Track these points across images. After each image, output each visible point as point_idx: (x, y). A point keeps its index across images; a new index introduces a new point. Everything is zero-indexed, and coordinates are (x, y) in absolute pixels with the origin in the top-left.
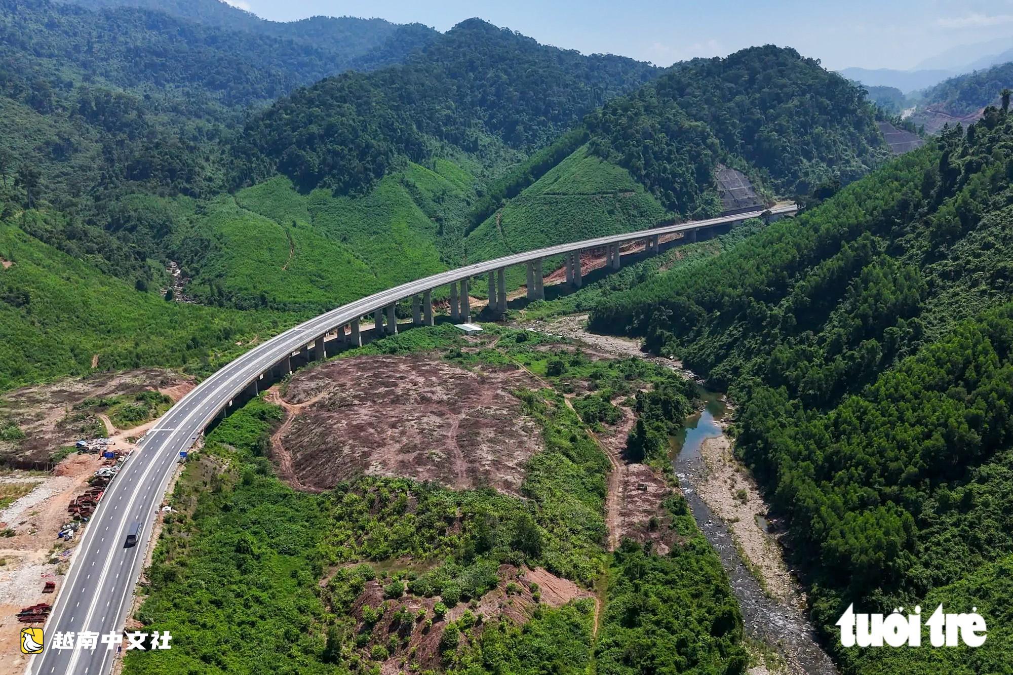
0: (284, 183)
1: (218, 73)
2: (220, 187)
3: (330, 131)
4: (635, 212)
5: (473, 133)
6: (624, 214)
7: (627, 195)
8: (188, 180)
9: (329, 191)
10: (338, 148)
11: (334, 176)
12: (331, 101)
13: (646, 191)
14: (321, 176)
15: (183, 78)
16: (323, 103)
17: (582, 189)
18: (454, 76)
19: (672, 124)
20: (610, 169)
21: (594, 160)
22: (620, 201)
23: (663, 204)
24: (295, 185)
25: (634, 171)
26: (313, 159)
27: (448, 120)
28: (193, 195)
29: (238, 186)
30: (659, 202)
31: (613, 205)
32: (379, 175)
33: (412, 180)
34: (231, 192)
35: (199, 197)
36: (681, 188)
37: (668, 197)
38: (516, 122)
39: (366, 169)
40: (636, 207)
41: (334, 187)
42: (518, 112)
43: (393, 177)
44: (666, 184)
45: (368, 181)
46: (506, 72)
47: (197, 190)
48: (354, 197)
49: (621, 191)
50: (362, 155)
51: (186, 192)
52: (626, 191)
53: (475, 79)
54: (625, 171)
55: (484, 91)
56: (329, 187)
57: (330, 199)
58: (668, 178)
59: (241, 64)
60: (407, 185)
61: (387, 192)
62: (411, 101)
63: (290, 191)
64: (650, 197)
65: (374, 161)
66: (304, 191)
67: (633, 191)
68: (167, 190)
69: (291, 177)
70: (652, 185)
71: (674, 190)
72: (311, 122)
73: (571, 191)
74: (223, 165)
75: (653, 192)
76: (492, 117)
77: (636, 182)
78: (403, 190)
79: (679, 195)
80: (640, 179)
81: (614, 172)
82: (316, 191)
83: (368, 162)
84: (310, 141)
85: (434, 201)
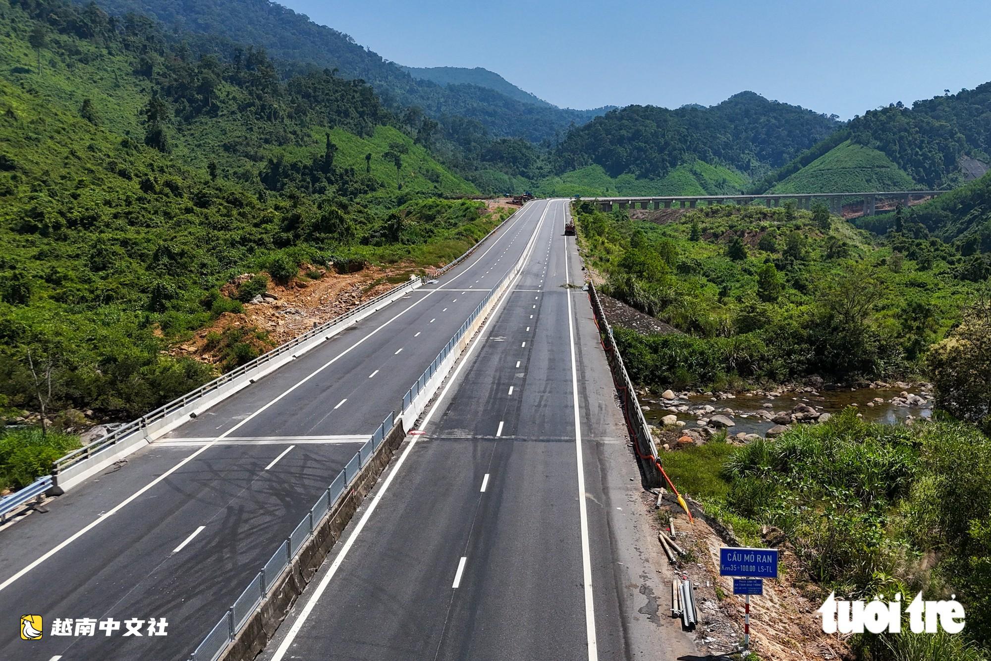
0: (599, 169)
1: (535, 130)
2: (549, 172)
3: (636, 135)
4: (889, 183)
5: (745, 157)
6: (880, 183)
7: (883, 170)
8: (525, 167)
9: (633, 175)
10: (643, 145)
11: (637, 165)
12: (637, 117)
13: (899, 168)
14: (627, 166)
15: (506, 133)
16: (631, 119)
17: (844, 165)
18: (732, 121)
19: (924, 125)
20: (870, 152)
21: (857, 147)
22: (876, 174)
23: (914, 178)
24: (607, 172)
25: (890, 153)
26: (622, 151)
27: (726, 145)
28: (528, 177)
29: (563, 172)
30: (911, 177)
31: (870, 176)
32: (674, 165)
33: (698, 171)
34: (557, 174)
35: (532, 179)
36: (930, 167)
37: (918, 173)
38: (783, 152)
39: (663, 160)
40: (890, 179)
41: (637, 173)
42: (785, 146)
43: (684, 167)
44: (917, 165)
45: (665, 168)
46: (775, 118)
47: (531, 174)
48: (652, 179)
49: (878, 167)
50: (661, 150)
51: (523, 174)
52: (883, 167)
53: (749, 123)
54: (883, 153)
55: (757, 131)
56: (633, 173)
57: (634, 180)
58: (919, 160)
59: (553, 123)
60: (695, 174)
61: (679, 176)
62: (697, 128)
63: (603, 174)
64: (902, 172)
65: (670, 155)
66: (614, 175)
67: (888, 167)
68: (510, 171)
69: (604, 166)
70: (905, 164)
71: (924, 168)
72: (621, 129)
73: (835, 167)
74: (550, 162)
75: (905, 170)
76: (762, 150)
77: (891, 161)
78: (692, 177)
79: (928, 172)
80: (895, 160)
81: (872, 154)
82: (623, 177)
83: (665, 154)
84: (621, 141)
85: (716, 186)
